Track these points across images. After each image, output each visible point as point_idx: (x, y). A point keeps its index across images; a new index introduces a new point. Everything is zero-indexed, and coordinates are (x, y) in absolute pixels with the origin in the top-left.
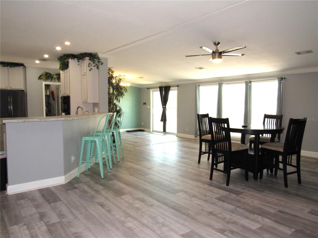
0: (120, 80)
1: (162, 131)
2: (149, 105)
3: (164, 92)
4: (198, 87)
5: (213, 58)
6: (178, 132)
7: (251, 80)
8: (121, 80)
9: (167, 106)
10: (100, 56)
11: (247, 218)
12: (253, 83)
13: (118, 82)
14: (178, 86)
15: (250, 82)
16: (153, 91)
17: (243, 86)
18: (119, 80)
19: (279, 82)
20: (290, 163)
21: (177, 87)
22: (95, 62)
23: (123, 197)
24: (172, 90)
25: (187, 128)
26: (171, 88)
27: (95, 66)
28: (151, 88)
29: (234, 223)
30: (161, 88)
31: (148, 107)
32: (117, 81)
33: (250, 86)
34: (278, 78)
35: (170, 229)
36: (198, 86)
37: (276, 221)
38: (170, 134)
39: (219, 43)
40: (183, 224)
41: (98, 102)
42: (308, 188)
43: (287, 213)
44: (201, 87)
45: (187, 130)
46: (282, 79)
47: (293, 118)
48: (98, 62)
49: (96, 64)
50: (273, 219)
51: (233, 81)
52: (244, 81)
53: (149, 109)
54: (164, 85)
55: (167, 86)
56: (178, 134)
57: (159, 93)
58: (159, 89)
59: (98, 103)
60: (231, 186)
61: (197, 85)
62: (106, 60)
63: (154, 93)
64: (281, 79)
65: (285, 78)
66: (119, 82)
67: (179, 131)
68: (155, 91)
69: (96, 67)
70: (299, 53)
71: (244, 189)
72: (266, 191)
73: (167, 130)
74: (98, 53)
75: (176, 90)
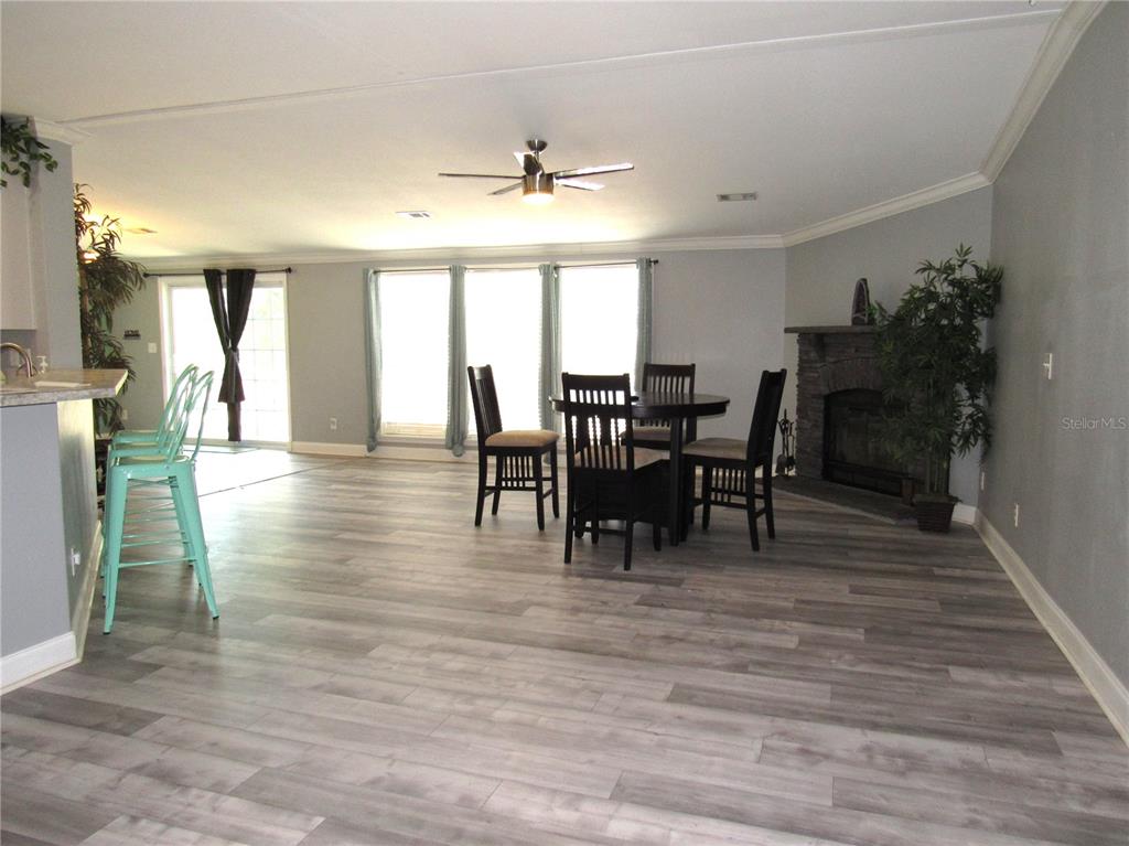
0: (112, 236)
1: (225, 435)
2: (157, 339)
3: (225, 291)
4: (373, 278)
5: (528, 190)
6: (294, 438)
7: (558, 263)
8: (116, 239)
9: (240, 346)
10: (43, 131)
11: (753, 629)
12: (563, 272)
13: (104, 245)
14: (289, 270)
15: (556, 268)
16: (171, 286)
17: (533, 279)
18: (108, 237)
19: (641, 273)
20: (738, 489)
21: (283, 277)
22: (18, 156)
23: (373, 653)
24: (262, 285)
25: (334, 420)
26: (258, 278)
27: (16, 172)
28: (160, 275)
29: (741, 645)
30: (212, 278)
31: (152, 348)
32: (99, 240)
33: (557, 280)
34: (639, 262)
35: (625, 696)
36: (375, 272)
37: (816, 623)
38: (259, 448)
39: (542, 146)
40: (638, 677)
41: (33, 327)
42: (799, 544)
43: (815, 602)
44: (383, 278)
45: (334, 427)
46: (649, 262)
47: (771, 371)
48: (34, 157)
49: (22, 164)
50: (802, 618)
51: (496, 263)
52: (537, 265)
53: (158, 356)
54: (225, 264)
55: (242, 267)
56: (296, 443)
57: (203, 294)
58: (202, 279)
59: (35, 331)
60: (636, 570)
61: (371, 271)
62: (67, 149)
63: (176, 292)
64: (648, 265)
65: (656, 262)
66: (107, 245)
67: (297, 434)
68: (179, 286)
69: (19, 179)
70: (724, 198)
71: (674, 571)
72: (728, 567)
73: (245, 435)
74: (35, 119)
75: (279, 284)
